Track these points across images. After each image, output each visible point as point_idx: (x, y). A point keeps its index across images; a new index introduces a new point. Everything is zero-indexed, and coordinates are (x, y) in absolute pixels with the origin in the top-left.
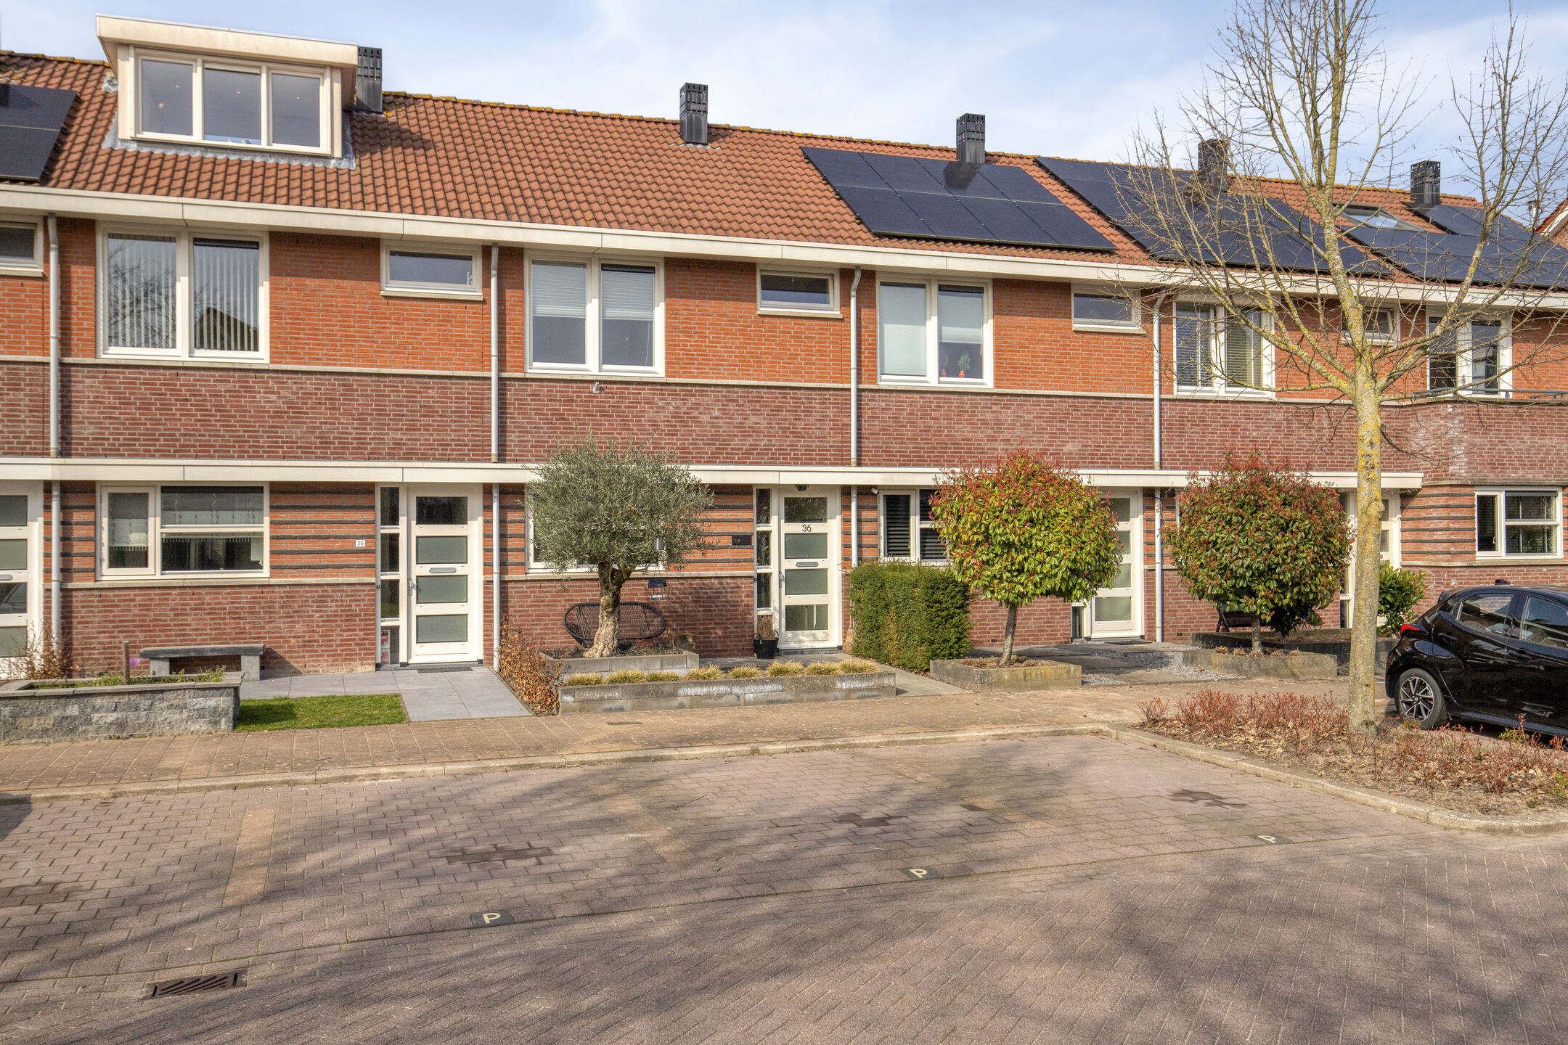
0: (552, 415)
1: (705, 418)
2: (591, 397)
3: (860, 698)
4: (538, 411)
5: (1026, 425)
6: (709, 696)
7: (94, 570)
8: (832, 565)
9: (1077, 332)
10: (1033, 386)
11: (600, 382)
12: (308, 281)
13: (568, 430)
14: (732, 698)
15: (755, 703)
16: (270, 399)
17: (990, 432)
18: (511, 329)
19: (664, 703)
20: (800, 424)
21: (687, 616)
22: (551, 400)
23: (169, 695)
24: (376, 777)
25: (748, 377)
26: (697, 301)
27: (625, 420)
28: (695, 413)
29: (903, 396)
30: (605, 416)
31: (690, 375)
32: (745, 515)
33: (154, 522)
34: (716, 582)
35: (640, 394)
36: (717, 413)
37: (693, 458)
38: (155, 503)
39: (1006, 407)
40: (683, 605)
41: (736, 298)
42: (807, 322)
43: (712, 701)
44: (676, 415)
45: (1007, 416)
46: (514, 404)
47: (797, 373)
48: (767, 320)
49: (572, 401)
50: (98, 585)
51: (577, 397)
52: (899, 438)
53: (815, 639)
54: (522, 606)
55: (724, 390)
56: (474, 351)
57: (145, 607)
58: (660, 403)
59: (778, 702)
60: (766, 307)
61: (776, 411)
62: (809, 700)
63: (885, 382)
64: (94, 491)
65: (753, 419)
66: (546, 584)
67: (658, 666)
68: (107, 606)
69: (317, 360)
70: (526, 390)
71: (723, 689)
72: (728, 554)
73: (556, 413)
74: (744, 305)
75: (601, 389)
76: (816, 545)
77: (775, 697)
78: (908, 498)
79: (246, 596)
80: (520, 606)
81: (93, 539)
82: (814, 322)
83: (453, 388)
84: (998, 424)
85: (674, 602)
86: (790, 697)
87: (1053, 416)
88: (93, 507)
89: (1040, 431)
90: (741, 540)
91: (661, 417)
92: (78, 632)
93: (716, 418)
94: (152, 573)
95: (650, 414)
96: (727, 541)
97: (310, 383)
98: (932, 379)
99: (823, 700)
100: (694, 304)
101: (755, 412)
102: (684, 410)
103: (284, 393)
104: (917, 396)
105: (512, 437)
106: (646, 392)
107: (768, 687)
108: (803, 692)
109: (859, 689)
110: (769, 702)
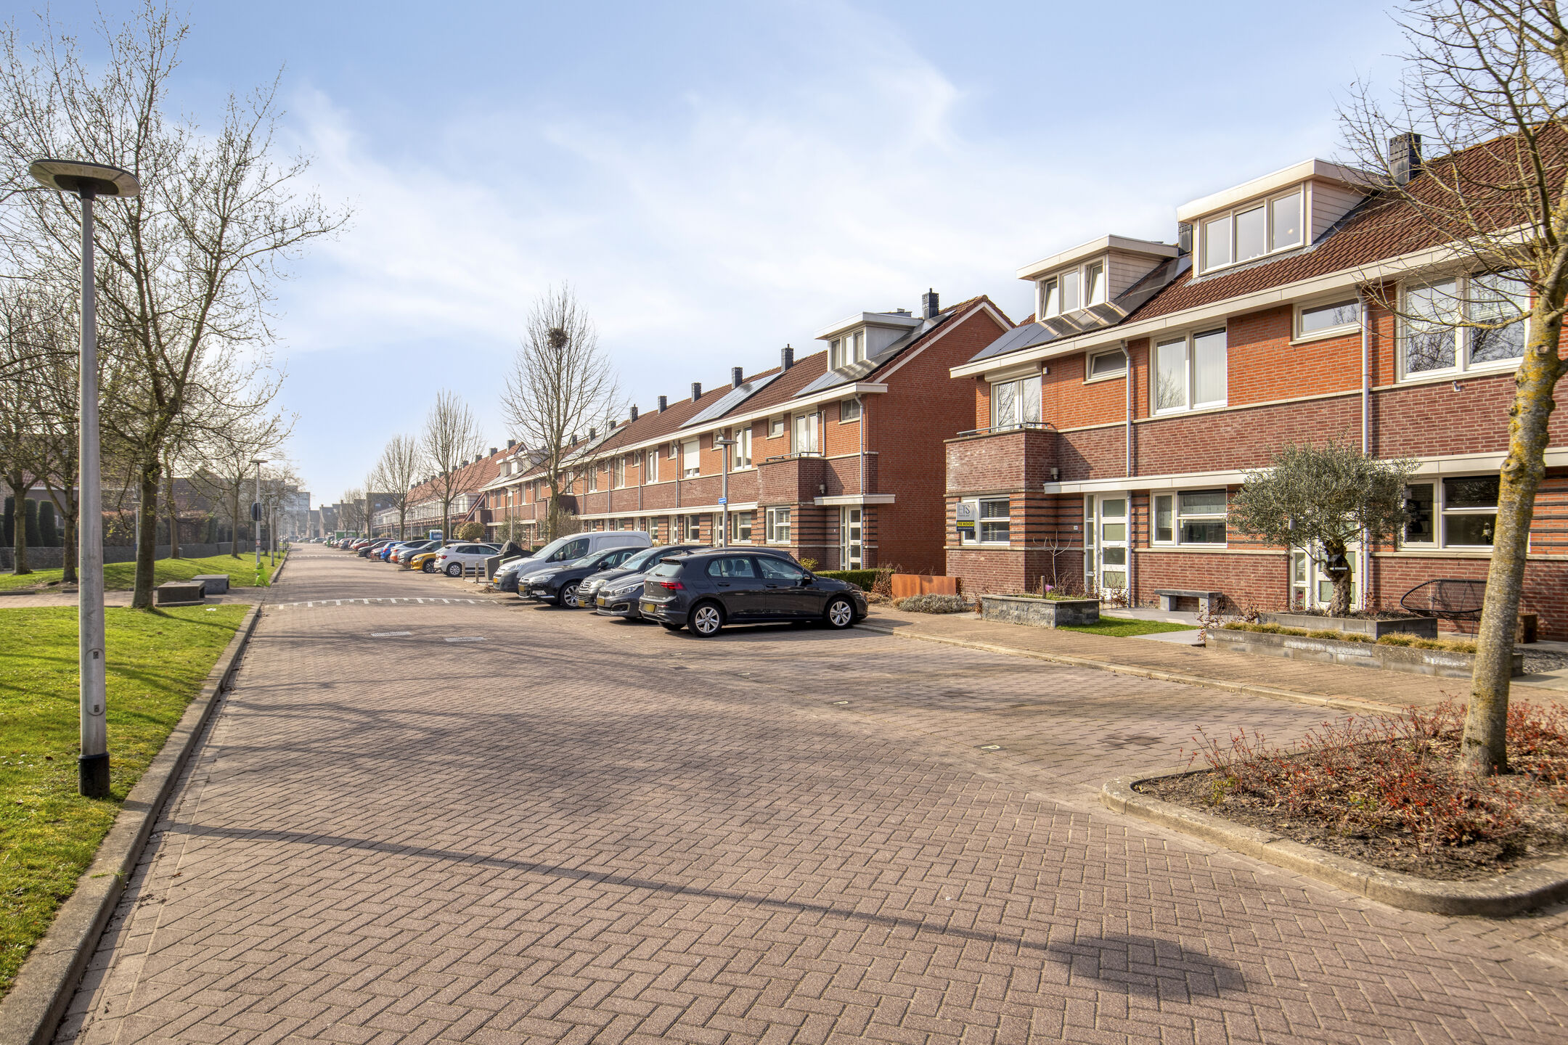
0: (1417, 416)
2: (1453, 395)
3: (1450, 676)
4: (1405, 415)
6: (1308, 651)
7: (1148, 541)
11: (1458, 381)
12: (1247, 347)
13: (1432, 427)
15: (1345, 663)
16: (1228, 431)
18: (1382, 350)
19: (1273, 651)
21: (1553, 599)
22: (1416, 404)
23: (1034, 605)
24: (973, 647)
27: (1486, 414)
30: (1466, 411)
33: (1174, 512)
35: (1501, 386)
37: (1561, 441)
38: (1175, 501)
40: (1549, 587)
43: (1310, 656)
46: (1382, 412)
49: (1435, 402)
50: (1150, 550)
51: (1440, 397)
57: (1168, 564)
59: (1366, 665)
64: (1148, 496)
66: (1411, 561)
68: (1152, 562)
69: (1252, 400)
70: (1394, 399)
73: (1420, 414)
75: (1462, 387)
77: (1363, 660)
79: (1215, 560)
81: (1148, 524)
83: (1339, 404)
85: (1539, 584)
86: (1377, 663)
88: (1148, 505)
92: (1142, 577)
94: (1173, 545)
97: (1248, 417)
99: (1410, 671)
103: (1235, 425)
105: (1384, 439)
106: (1507, 383)
107: (1358, 652)
108: (1390, 660)
109: (1450, 668)
110: (1360, 664)
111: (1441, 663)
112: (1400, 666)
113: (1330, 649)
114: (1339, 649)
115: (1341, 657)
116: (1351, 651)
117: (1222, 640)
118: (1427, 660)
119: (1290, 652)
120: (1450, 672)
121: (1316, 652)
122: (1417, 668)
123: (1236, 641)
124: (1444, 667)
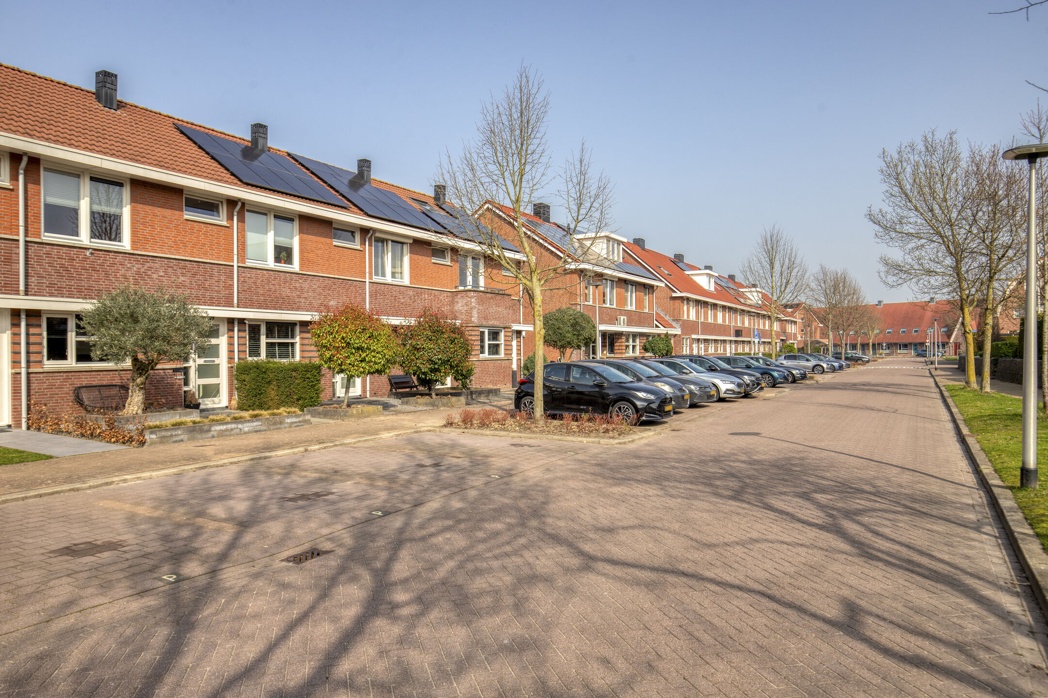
0: (60, 267)
1: (155, 276)
2: (86, 258)
3: (296, 426)
4: (51, 264)
5: (314, 291)
6: (227, 430)
8: (223, 361)
9: (335, 246)
10: (317, 271)
11: (92, 249)
13: (71, 278)
14: (238, 430)
15: (249, 432)
17: (298, 293)
18: (31, 210)
19: (204, 435)
20: (207, 283)
22: (59, 258)
26: (150, 207)
27: (107, 274)
28: (149, 273)
29: (259, 271)
30: (95, 270)
31: (146, 249)
34: (162, 371)
35: (116, 259)
36: (162, 274)
39: (305, 281)
41: (172, 208)
42: (211, 227)
43: (227, 433)
44: (138, 273)
45: (306, 285)
46: (34, 259)
47: (205, 254)
48: (189, 222)
49: (74, 260)
51: (77, 257)
52: (257, 294)
53: (214, 403)
54: (40, 389)
55: (166, 260)
56: (5, 221)
58: (129, 265)
59: (259, 431)
60: (188, 215)
61: (195, 275)
62: (274, 429)
63: (249, 263)
66: (56, 374)
67: (178, 417)
70: (42, 250)
71: (233, 426)
73: (62, 266)
74: (176, 212)
75: (92, 253)
76: (214, 351)
77: (258, 428)
78: (259, 326)
80: (39, 389)
82: (214, 227)
84: (302, 289)
86: (265, 428)
87: (325, 287)
89: (320, 294)
91: (129, 274)
93: (161, 276)
95: (123, 272)
98: (271, 263)
99: (280, 428)
100: (148, 208)
101: (183, 274)
102: (143, 270)
104: (265, 272)
106: (120, 257)
107: (255, 424)
108: (271, 425)
109: (296, 422)
110: (256, 431)
112: (275, 427)
113: (240, 426)
114: (245, 425)
115: (246, 429)
117: (164, 437)
119: (215, 434)
121: (232, 430)
122: (283, 426)
123: (176, 435)
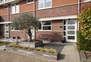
8: (75, 30)
20: (70, 10)
25: (62, 5)
28: (55, 11)
30: (45, 13)
31: (55, 6)
32: (62, 24)
34: (58, 32)
35: (49, 10)
36: (58, 11)
44: (53, 12)
50: (11, 31)
51: (42, 11)
55: (59, 8)
57: (13, 33)
58: (51, 11)
61: (66, 9)
65: (63, 11)
66: (39, 32)
68: (11, 33)
69: (22, 12)
72: (59, 29)
73: (40, 14)
75: (44, 10)
81: (11, 28)
83: (31, 12)
85: (53, 35)
90: (61, 27)
94: (14, 30)
96: (59, 27)
107: (31, 52)
109: (48, 57)
111: (47, 56)
112: (39, 56)
113: (26, 52)
114: (28, 52)
115: (28, 53)
116: (30, 52)
118: (44, 55)
119: (19, 52)
120: (48, 58)
121: (24, 52)
122: (42, 57)
124: (47, 57)
